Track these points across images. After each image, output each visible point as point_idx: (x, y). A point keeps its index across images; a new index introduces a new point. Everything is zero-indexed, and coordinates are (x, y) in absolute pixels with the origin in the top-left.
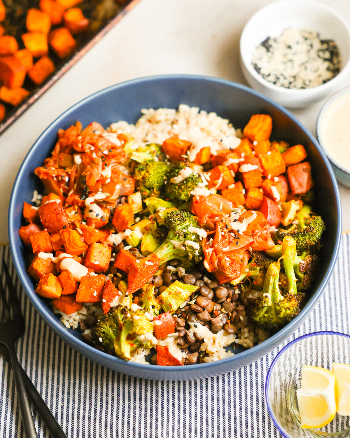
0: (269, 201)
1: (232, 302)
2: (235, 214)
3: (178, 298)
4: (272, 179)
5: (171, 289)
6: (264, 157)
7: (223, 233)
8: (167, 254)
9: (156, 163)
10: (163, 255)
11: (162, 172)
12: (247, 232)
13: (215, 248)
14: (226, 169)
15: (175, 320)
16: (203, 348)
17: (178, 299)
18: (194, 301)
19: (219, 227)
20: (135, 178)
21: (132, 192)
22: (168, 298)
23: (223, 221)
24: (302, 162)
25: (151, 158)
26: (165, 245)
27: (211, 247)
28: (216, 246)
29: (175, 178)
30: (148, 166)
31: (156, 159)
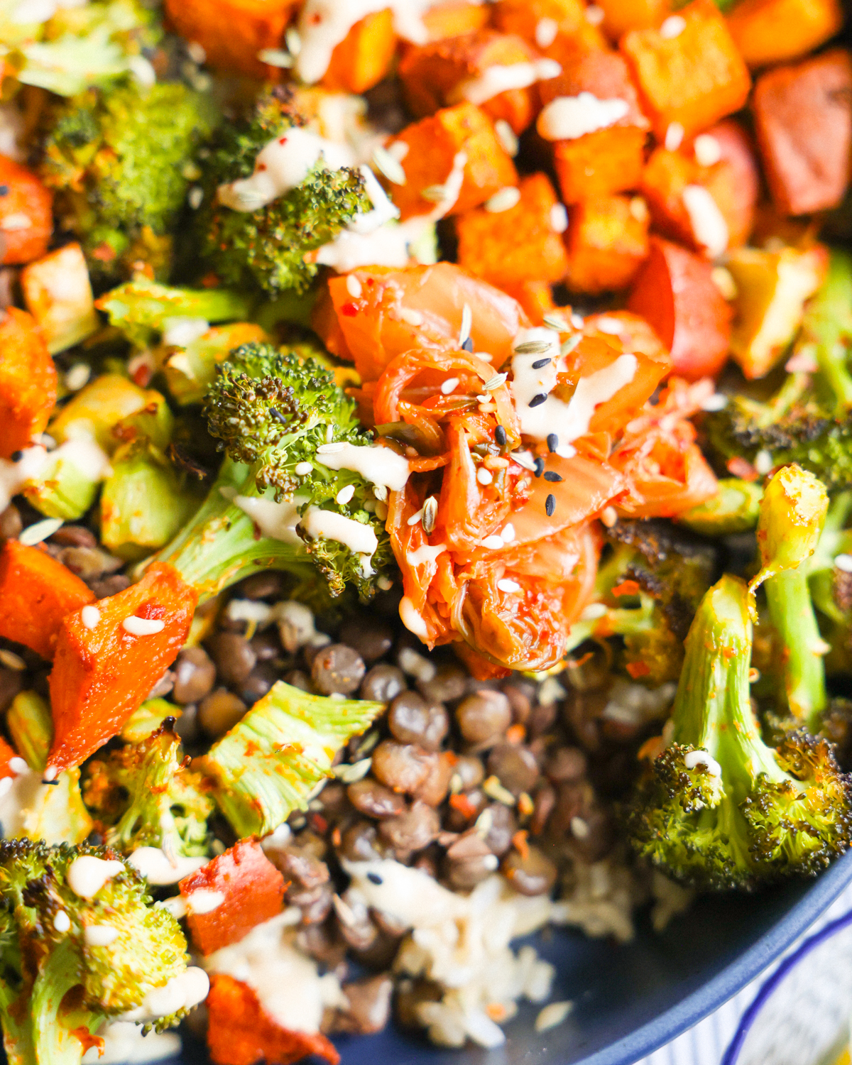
0: (677, 260)
1: (528, 740)
2: (536, 366)
3: (288, 771)
4: (687, 151)
5: (252, 728)
6: (648, 46)
7: (486, 478)
8: (228, 563)
9: (146, 98)
10: (207, 569)
11: (177, 142)
12: (592, 441)
13: (450, 544)
14: (476, 120)
15: (279, 867)
16: (409, 961)
17: (288, 777)
18: (363, 766)
19: (464, 440)
20: (49, 182)
21: (40, 246)
22: (242, 772)
23: (482, 408)
24: (818, 52)
25: (116, 70)
26: (215, 524)
27: (432, 540)
28: (453, 538)
29: (240, 187)
30: (106, 120)
31: (144, 73)
